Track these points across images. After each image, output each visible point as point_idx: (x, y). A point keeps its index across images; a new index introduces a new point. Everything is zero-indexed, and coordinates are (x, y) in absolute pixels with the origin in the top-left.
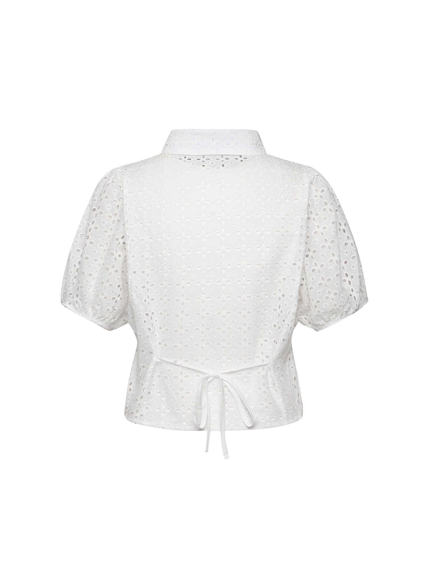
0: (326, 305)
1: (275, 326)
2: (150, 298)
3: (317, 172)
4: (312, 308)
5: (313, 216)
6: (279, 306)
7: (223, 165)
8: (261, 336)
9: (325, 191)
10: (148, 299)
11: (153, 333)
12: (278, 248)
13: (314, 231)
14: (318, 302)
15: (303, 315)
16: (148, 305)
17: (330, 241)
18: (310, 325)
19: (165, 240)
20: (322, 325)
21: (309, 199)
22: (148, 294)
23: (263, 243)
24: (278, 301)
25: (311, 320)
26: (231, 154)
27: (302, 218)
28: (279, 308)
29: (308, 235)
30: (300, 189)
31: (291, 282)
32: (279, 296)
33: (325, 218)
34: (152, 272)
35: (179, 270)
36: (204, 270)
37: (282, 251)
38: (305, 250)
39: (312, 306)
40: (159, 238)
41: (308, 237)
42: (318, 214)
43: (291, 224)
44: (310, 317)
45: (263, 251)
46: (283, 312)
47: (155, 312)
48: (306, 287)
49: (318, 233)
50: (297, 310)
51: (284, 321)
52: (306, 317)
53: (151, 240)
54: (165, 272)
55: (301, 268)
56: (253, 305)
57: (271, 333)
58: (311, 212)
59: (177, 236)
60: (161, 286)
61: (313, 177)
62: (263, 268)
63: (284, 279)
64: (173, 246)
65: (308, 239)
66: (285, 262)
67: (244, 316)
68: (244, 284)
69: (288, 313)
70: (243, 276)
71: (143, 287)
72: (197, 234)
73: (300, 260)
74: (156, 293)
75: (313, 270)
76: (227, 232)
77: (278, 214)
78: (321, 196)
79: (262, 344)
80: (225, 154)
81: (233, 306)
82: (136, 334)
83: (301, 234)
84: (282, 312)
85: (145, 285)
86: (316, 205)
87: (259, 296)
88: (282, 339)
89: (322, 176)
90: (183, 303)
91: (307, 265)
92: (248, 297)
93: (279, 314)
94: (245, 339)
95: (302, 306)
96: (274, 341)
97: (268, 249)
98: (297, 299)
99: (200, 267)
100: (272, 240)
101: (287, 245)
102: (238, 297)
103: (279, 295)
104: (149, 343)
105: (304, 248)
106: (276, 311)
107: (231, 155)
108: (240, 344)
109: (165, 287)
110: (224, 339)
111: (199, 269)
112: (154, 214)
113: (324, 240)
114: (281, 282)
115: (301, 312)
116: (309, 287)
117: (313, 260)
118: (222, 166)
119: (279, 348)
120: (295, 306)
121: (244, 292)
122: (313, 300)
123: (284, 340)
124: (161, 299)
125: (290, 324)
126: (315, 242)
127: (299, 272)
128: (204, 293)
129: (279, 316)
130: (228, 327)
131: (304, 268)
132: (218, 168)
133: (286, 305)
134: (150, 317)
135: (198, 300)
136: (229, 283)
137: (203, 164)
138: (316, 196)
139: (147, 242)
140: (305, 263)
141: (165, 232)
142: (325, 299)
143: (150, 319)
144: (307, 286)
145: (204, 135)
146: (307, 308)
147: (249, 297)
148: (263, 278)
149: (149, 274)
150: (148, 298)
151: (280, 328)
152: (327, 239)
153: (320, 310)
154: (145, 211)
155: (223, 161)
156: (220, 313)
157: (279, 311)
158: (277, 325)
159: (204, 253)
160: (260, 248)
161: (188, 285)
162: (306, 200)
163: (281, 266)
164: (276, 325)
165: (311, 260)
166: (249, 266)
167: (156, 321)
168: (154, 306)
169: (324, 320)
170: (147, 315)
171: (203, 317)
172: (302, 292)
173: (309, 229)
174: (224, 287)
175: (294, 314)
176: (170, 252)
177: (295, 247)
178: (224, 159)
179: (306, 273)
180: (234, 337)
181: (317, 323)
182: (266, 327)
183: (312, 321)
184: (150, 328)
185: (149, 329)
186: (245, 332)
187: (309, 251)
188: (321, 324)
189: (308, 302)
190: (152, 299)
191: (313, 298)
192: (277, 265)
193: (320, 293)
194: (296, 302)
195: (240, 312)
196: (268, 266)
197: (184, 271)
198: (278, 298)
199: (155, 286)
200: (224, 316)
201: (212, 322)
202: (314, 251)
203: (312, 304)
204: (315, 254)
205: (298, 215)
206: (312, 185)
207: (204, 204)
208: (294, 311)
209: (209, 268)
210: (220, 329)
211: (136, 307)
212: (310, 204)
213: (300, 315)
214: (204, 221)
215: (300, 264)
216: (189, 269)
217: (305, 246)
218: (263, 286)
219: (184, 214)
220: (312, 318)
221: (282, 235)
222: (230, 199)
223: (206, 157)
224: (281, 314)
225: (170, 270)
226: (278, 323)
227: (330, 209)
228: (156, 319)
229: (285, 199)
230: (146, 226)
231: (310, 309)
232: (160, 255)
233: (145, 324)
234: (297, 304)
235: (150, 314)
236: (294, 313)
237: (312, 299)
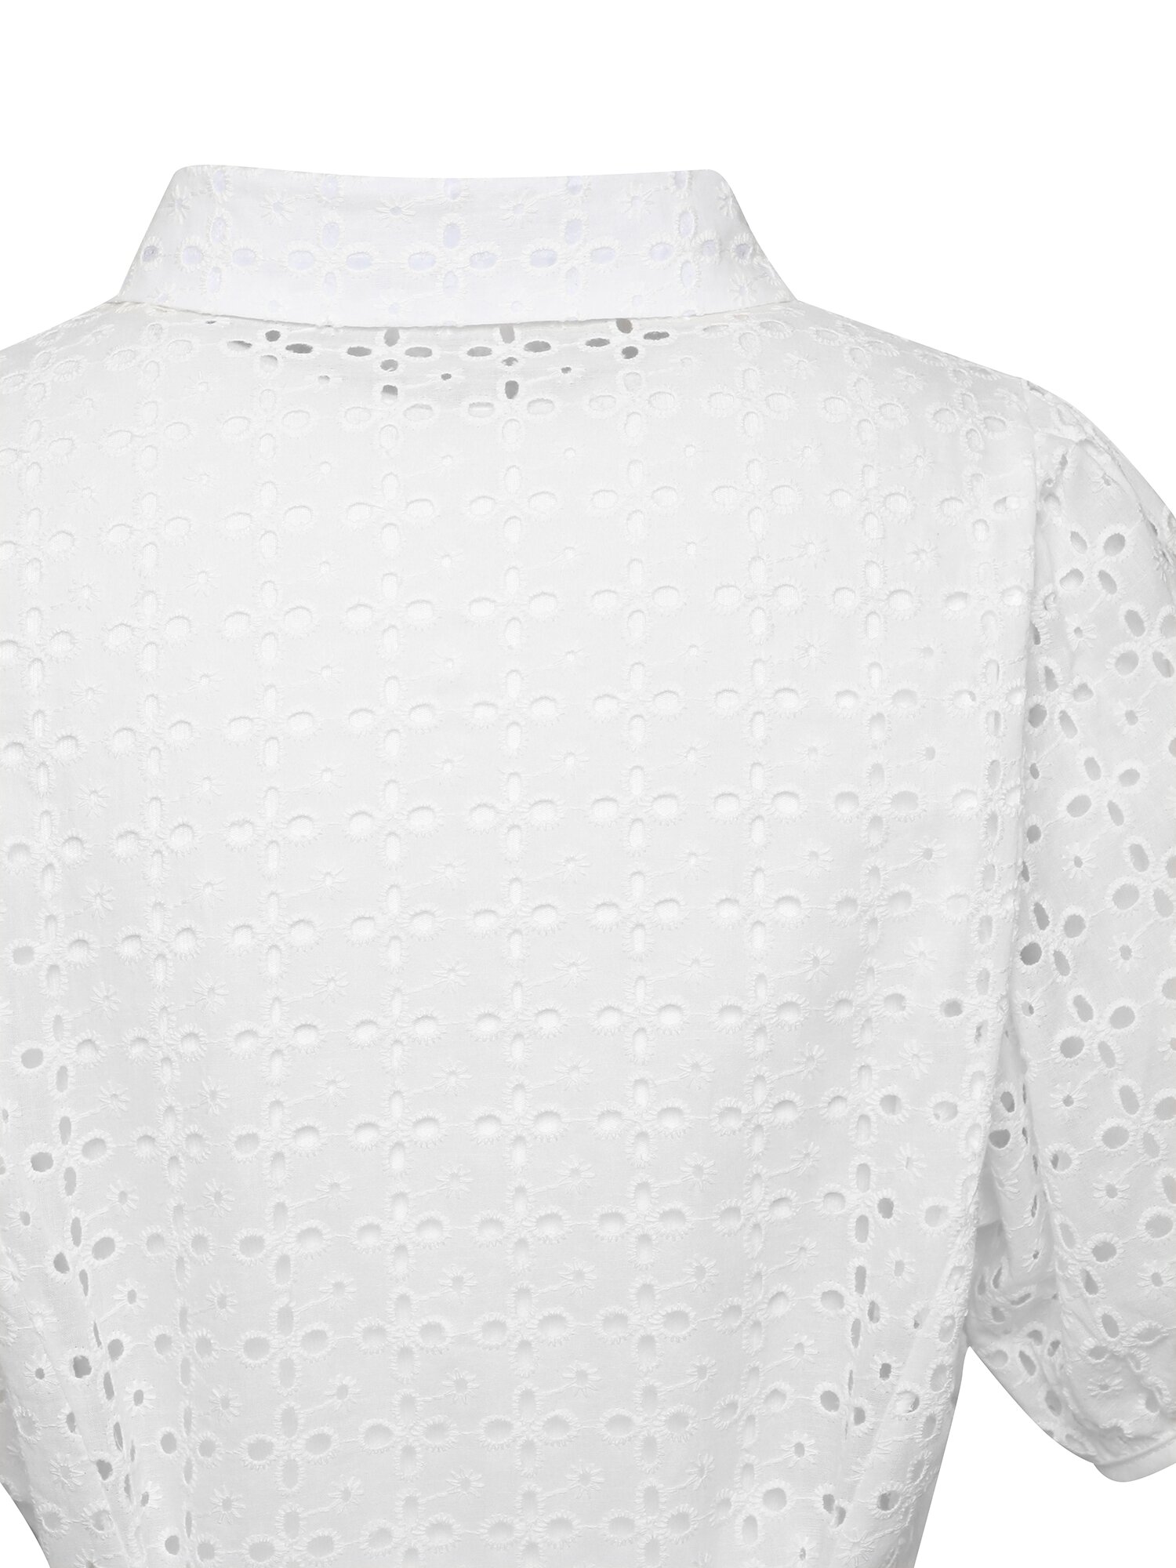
0: (1156, 1279)
1: (830, 1400)
2: (90, 1239)
3: (1081, 421)
4: (1064, 1293)
5: (1056, 701)
6: (861, 1273)
7: (512, 389)
8: (748, 1467)
9: (1128, 541)
10: (77, 1250)
11: (127, 1489)
12: (850, 902)
13: (1067, 798)
14: (1103, 1251)
15: (1006, 1332)
16: (81, 1290)
17: (1164, 858)
18: (1056, 1422)
19: (158, 852)
20: (1139, 1439)
21: (1032, 595)
22: (74, 1213)
23: (759, 870)
24: (855, 1241)
25: (1060, 1383)
26: (562, 319)
27: (997, 715)
28: (860, 1287)
29: (1033, 820)
30: (980, 527)
31: (933, 1121)
32: (858, 1213)
33: (1131, 717)
34: (88, 1054)
35: (247, 1044)
36: (397, 1041)
37: (874, 921)
38: (1019, 920)
39: (1067, 1281)
40: (121, 836)
41: (1033, 834)
42: (1091, 686)
43: (931, 753)
44: (1058, 1358)
45: (758, 922)
46: (885, 1315)
47: (125, 1340)
48: (1025, 1149)
49: (1091, 810)
50: (971, 1303)
51: (886, 1370)
52: (1028, 1352)
53: (71, 853)
54: (160, 1055)
55: (992, 1036)
56: (700, 1271)
57: (807, 1443)
58: (1049, 673)
59: (233, 824)
60: (145, 1150)
61: (1059, 452)
62: (761, 1029)
63: (891, 1102)
64: (209, 890)
65: (1031, 847)
66: (890, 991)
67: (647, 1341)
68: (642, 1135)
69: (911, 1324)
70: (636, 1082)
71: (40, 1162)
72: (354, 816)
73: (984, 978)
74: (123, 1196)
75: (1070, 1047)
76: (536, 803)
77: (848, 692)
78: (1104, 576)
79: (751, 1521)
80: (525, 320)
81: (579, 1275)
82: (26, 1507)
83: (993, 818)
84: (873, 1312)
85: (49, 1150)
86: (1078, 631)
87: (734, 1211)
88: (877, 1494)
89: (1111, 449)
90: (284, 1261)
91: (1031, 1010)
92: (666, 1216)
93: (856, 1327)
94: (651, 1494)
95: (999, 1273)
96: (828, 1501)
97: (788, 912)
98: (971, 1232)
99: (371, 1022)
100: (814, 854)
101: (904, 887)
102: (605, 1217)
103: (861, 1200)
104: (110, 1556)
105: (1011, 905)
106: (842, 1305)
107: (567, 323)
108: (624, 1523)
109: (174, 1159)
110: (530, 1496)
111: (365, 1035)
112: (91, 689)
113: (1126, 853)
114: (873, 1118)
115: (996, 1312)
116: (1046, 1153)
117: (1065, 979)
118: (502, 394)
119: (857, 1551)
120: (956, 1277)
121: (643, 1186)
122: (1070, 1239)
123: (885, 1501)
124: (155, 1240)
125: (924, 1392)
126: (1078, 862)
127: (983, 1057)
128: (401, 1196)
129: (855, 1341)
130: (552, 1414)
131: (1010, 1033)
132: (479, 404)
133: (900, 1266)
134: (101, 1380)
135: (370, 1240)
136: (548, 1127)
137: (390, 378)
138: (1076, 574)
139: (51, 865)
140: (1021, 997)
141: (156, 798)
142: (1148, 1237)
143: (102, 1393)
144: (1034, 1143)
145: (396, 210)
146: (1032, 1289)
147: (677, 1214)
148: (760, 1094)
149: (71, 1071)
150: (77, 1241)
151: (860, 1416)
152: (1145, 845)
153: (1116, 1315)
154: (37, 665)
155: (510, 361)
156: (498, 1325)
157: (855, 1305)
158: (843, 1396)
159: (396, 938)
160: (737, 901)
161: (307, 1142)
162: (1017, 600)
163: (869, 1020)
164: (839, 1395)
165: (1054, 982)
166: (670, 1019)
167: (139, 1397)
168: (116, 1297)
169: (1151, 1403)
170: (81, 1367)
171: (405, 1353)
172: (1002, 1185)
173: (1036, 783)
174: (519, 1156)
175: (952, 1326)
176: (188, 929)
177: (958, 896)
178: (517, 348)
179: (1023, 1066)
180: (585, 1478)
181: (1106, 1416)
182: (777, 1407)
183: (1066, 1393)
184: (105, 1456)
185: (104, 1468)
186: (650, 1443)
187: (1043, 921)
188: (1128, 1429)
189: (1039, 1244)
190: (103, 1248)
191: (1070, 1223)
192: (845, 1013)
193: (1111, 1191)
194: (960, 1252)
195: (621, 1319)
196: (790, 1017)
197: (278, 1052)
198: (852, 1223)
199: (110, 1152)
200: (525, 1345)
201: (461, 1384)
202: (1074, 925)
203: (1063, 1265)
204: (1079, 939)
205: (972, 694)
206: (1052, 505)
207: (394, 627)
208: (949, 1311)
209: (426, 1030)
210: (505, 1426)
211: (11, 1321)
212: (1040, 625)
213: (992, 1333)
214: (397, 731)
215: (984, 1008)
216: (306, 1039)
217: (1015, 891)
218: (758, 1146)
219: (271, 686)
220: (1069, 1369)
221: (876, 821)
222: (553, 595)
223: (405, 342)
224: (869, 1327)
225: (190, 1047)
226: (851, 1379)
227: (1162, 655)
228: (136, 1386)
229: (892, 593)
230: (43, 764)
231: (1055, 1297)
232: (129, 950)
233: (77, 1436)
234: (971, 1265)
235: (96, 1356)
236: (949, 1322)
237: (1065, 1228)
